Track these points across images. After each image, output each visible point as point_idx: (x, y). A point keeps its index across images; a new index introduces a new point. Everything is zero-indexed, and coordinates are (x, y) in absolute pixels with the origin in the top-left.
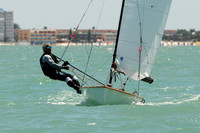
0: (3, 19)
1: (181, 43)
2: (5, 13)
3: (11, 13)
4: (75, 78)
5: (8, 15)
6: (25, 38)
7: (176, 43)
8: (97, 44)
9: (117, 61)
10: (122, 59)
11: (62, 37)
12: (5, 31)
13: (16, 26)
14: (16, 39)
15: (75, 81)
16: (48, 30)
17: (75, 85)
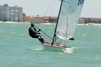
0: (18, 11)
2: (19, 8)
3: (22, 8)
4: (42, 37)
6: (28, 20)
11: (46, 20)
12: (19, 17)
13: (24, 14)
15: (42, 39)
16: (39, 16)
17: (42, 40)
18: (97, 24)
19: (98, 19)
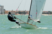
0: (1, 8)
1: (49, 15)
3: (3, 6)
5: (2, 7)
6: (7, 13)
7: (48, 15)
8: (26, 15)
9: (30, 16)
10: (31, 16)
11: (17, 13)
12: (1, 11)
13: (4, 10)
14: (4, 13)
16: (13, 11)
18: (46, 15)
19: (46, 12)
